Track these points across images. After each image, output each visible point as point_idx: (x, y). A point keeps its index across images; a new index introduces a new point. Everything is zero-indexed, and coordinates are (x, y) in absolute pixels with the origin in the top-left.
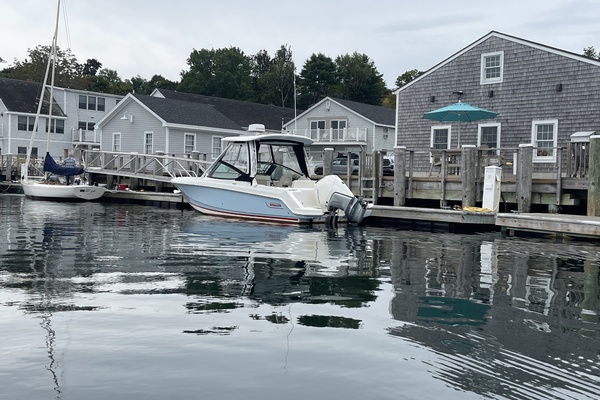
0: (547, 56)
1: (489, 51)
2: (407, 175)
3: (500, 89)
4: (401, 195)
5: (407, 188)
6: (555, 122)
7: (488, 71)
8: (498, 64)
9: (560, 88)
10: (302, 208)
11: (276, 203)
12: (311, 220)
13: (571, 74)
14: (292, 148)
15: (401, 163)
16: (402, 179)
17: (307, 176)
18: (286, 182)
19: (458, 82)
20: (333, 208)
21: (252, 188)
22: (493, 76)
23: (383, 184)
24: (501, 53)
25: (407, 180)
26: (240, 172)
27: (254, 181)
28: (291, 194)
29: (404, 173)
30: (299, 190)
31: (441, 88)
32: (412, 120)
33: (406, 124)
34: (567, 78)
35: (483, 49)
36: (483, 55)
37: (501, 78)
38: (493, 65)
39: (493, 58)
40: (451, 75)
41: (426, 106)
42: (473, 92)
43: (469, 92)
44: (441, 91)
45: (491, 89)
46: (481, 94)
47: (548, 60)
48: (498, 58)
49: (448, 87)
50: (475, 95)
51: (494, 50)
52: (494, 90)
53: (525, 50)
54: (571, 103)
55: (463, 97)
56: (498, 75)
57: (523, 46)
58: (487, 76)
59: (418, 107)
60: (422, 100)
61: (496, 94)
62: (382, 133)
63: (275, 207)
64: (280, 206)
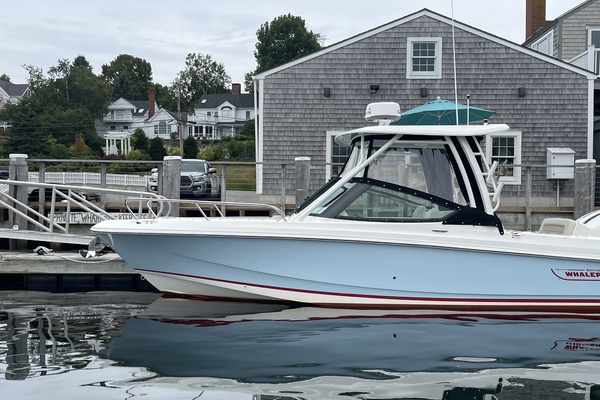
0: (503, 51)
1: (418, 34)
3: (437, 87)
6: (517, 135)
7: (415, 61)
8: (432, 53)
9: (522, 94)
13: (537, 77)
19: (370, 72)
22: (423, 69)
24: (439, 41)
26: (451, 204)
31: (342, 77)
32: (291, 120)
33: (280, 125)
34: (531, 82)
35: (411, 30)
36: (411, 40)
37: (437, 73)
38: (424, 54)
39: (424, 45)
40: (358, 61)
41: (316, 102)
42: (395, 87)
43: (388, 87)
44: (341, 82)
45: (423, 86)
46: (408, 92)
47: (505, 56)
48: (432, 46)
49: (353, 77)
50: (399, 92)
51: (426, 34)
52: (429, 87)
53: (472, 40)
54: (538, 112)
55: (380, 92)
56: (431, 69)
57: (470, 35)
58: (415, 69)
59: (301, 102)
60: (308, 92)
61: (431, 92)
63: (582, 278)
64: (599, 275)
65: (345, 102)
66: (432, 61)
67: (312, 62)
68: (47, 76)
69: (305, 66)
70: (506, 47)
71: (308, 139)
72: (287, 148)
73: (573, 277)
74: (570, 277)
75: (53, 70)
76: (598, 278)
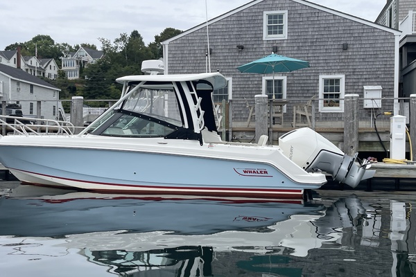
0: (332, 17)
1: (271, 9)
3: (284, 45)
6: (342, 77)
7: (269, 27)
8: (281, 22)
9: (345, 48)
13: (356, 35)
19: (238, 37)
21: (204, 148)
22: (275, 33)
23: (232, 136)
24: (285, 13)
28: (284, 155)
31: (219, 41)
32: (186, 71)
34: (353, 38)
35: (266, 7)
36: (265, 13)
37: (285, 35)
38: (275, 22)
39: (276, 16)
40: (230, 29)
41: (202, 58)
42: (255, 46)
43: (250, 46)
44: (219, 44)
45: (275, 45)
46: (264, 49)
47: (333, 21)
48: (281, 16)
49: (227, 40)
50: (258, 50)
51: (276, 8)
52: (278, 45)
53: (309, 11)
54: (357, 60)
55: (245, 50)
56: (281, 32)
57: (307, 8)
58: (270, 33)
59: (193, 58)
60: (197, 52)
61: (280, 49)
62: (16, 86)
63: (255, 174)
64: (266, 172)
65: (221, 58)
66: (281, 27)
67: (200, 31)
68: (113, 45)
69: (195, 35)
70: (334, 15)
73: (248, 174)
74: (246, 174)
75: (117, 41)
76: (266, 175)
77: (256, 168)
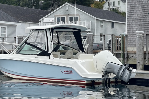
2: (145, 50)
4: (142, 63)
5: (145, 58)
10: (88, 73)
11: (69, 70)
12: (94, 81)
14: (72, 33)
15: (141, 42)
16: (142, 53)
17: (83, 51)
18: (69, 56)
20: (106, 73)
21: (50, 60)
23: (127, 56)
25: (145, 53)
26: (41, 50)
27: (51, 56)
28: (79, 63)
29: (143, 49)
30: (84, 61)
32: (137, 15)
33: (133, 17)
41: (146, 6)
59: (141, 7)
60: (143, 3)
62: (100, 24)
63: (68, 73)
64: (72, 72)
71: (143, 23)
72: (135, 27)
73: (66, 73)
74: (65, 73)
76: (72, 73)
77: (68, 70)
